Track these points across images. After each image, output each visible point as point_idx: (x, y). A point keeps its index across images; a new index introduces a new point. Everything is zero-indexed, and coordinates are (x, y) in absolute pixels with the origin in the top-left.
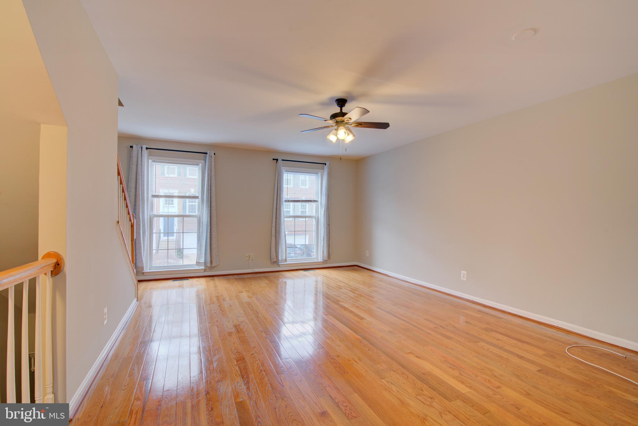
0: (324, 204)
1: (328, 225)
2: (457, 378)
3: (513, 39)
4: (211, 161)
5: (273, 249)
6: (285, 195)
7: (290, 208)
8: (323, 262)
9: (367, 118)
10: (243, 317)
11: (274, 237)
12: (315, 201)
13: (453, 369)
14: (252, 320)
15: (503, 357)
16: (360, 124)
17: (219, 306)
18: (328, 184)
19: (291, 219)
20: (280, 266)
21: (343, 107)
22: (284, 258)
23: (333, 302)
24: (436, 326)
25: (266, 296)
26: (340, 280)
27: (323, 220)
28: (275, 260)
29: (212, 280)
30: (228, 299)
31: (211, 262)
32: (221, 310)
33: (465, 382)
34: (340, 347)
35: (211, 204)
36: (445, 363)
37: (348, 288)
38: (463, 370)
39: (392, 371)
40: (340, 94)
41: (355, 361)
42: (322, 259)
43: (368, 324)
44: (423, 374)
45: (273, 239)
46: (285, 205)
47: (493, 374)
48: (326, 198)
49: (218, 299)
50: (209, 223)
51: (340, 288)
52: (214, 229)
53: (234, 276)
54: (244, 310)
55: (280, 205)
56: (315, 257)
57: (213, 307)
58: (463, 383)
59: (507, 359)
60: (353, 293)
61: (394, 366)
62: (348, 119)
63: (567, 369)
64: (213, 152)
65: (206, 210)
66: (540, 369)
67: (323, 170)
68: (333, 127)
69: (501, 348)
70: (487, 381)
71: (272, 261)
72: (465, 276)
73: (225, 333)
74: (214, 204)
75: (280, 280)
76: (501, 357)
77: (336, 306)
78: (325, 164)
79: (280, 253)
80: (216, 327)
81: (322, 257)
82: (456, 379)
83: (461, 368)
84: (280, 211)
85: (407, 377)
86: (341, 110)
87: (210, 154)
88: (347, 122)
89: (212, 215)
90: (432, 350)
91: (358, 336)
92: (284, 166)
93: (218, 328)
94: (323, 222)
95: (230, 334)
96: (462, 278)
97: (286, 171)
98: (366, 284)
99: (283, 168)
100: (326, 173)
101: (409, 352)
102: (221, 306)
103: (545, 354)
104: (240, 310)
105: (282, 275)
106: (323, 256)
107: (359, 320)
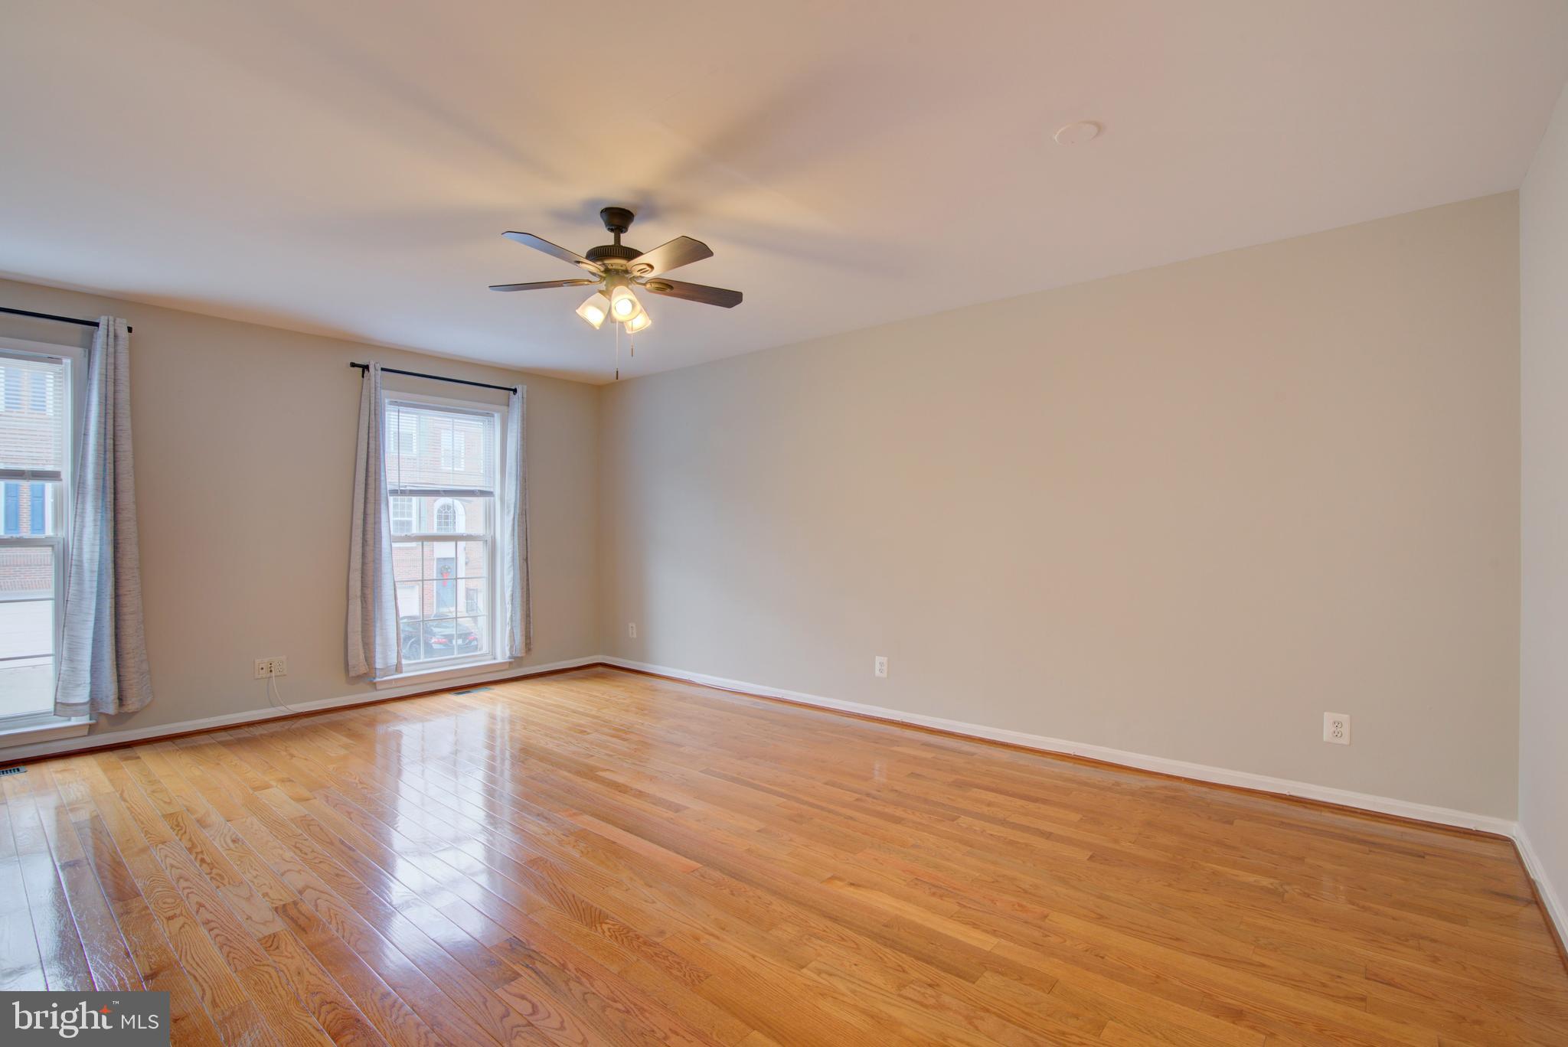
0: (513, 501)
1: (523, 559)
2: (959, 917)
3: (1056, 138)
4: (115, 352)
5: (355, 639)
6: (393, 475)
7: (410, 515)
8: (510, 663)
9: (696, 273)
10: (299, 872)
11: (359, 600)
12: (483, 493)
13: (941, 897)
14: (337, 875)
15: (1018, 843)
16: (666, 286)
17: (190, 850)
18: (522, 445)
19: (413, 544)
20: (379, 687)
21: (622, 232)
22: (393, 661)
23: (579, 773)
24: (857, 796)
25: (360, 786)
26: (573, 708)
27: (511, 546)
28: (363, 669)
29: (127, 759)
30: (216, 818)
31: (121, 699)
32: (203, 861)
33: (977, 923)
34: (654, 902)
35: (115, 499)
36: (916, 884)
37: (606, 730)
38: (961, 893)
39: (813, 939)
40: (618, 195)
41: (712, 935)
42: (508, 654)
43: (699, 821)
44: (886, 926)
45: (356, 607)
46: (395, 506)
47: (1020, 888)
48: (517, 485)
49: (178, 826)
50: (110, 566)
51: (583, 732)
52: (131, 585)
53: (213, 735)
54: (296, 848)
55: (377, 502)
56: (485, 649)
57: (166, 856)
58: (975, 926)
59: (1027, 845)
60: (624, 740)
61: (813, 925)
62: (645, 266)
63: (1130, 842)
64: (124, 321)
65: (95, 520)
66: (1090, 854)
67: (508, 405)
68: (591, 286)
69: (1003, 822)
70: (1016, 906)
71: (352, 674)
72: (885, 668)
73: (248, 945)
74: (127, 499)
75: (381, 729)
76: (1012, 843)
77: (592, 785)
78: (515, 391)
79: (378, 649)
80: (203, 931)
81: (507, 649)
82: (958, 921)
83: (954, 888)
84: (377, 522)
85: (855, 946)
86: (617, 239)
87: (111, 329)
88: (638, 274)
89: (121, 537)
90: (876, 860)
91: (687, 860)
92: (387, 389)
93: (211, 930)
94: (511, 551)
95: (271, 943)
96: (877, 672)
97: (393, 403)
98: (646, 712)
99: (384, 393)
100: (516, 416)
101: (829, 876)
102: (199, 850)
103: (1082, 819)
104: (281, 852)
105: (388, 712)
106: (511, 647)
107: (670, 814)
